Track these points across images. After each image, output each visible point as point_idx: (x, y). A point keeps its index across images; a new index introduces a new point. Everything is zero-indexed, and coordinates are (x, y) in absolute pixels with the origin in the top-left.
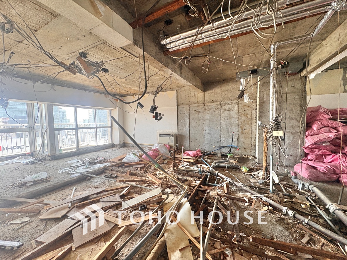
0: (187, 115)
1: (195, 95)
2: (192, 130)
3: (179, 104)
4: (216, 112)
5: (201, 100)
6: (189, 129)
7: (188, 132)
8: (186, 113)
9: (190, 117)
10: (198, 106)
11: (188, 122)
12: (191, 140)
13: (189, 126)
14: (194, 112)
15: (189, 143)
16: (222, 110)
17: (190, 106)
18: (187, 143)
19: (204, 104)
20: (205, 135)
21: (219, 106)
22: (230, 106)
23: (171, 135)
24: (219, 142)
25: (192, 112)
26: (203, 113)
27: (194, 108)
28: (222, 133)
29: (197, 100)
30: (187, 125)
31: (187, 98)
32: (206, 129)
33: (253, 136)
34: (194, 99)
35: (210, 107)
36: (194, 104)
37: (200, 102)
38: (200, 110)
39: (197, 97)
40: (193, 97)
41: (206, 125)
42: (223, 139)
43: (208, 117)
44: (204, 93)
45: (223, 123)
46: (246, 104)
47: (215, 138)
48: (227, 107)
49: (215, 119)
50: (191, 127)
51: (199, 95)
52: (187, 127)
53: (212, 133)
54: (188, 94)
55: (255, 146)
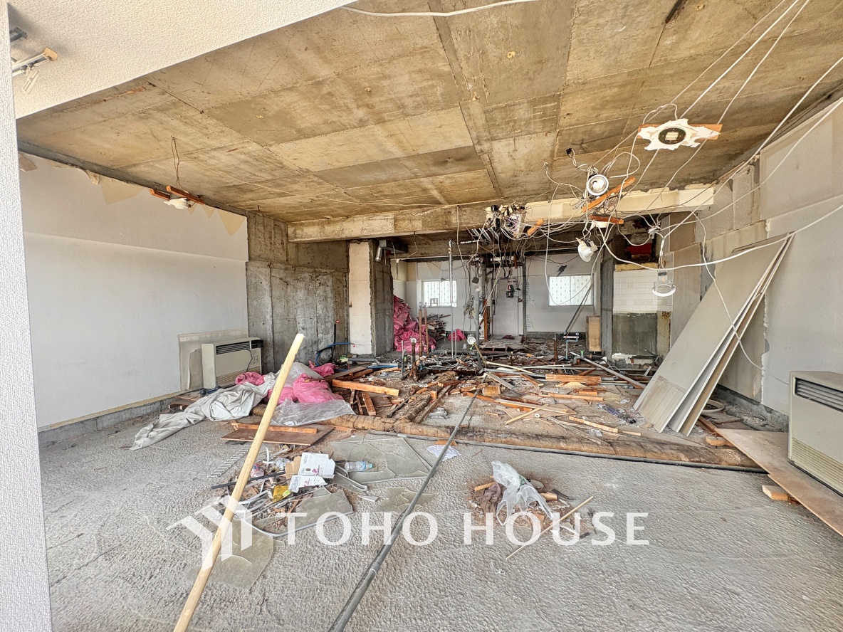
0: (267, 288)
1: (282, 243)
2: (278, 326)
3: (252, 256)
4: (311, 287)
5: (293, 257)
6: (271, 322)
7: (271, 330)
8: (264, 283)
9: (274, 293)
10: (286, 269)
11: (270, 306)
12: (276, 349)
13: (272, 316)
14: (278, 280)
15: (274, 358)
16: (318, 284)
17: (272, 266)
18: (269, 359)
19: (294, 267)
21: (314, 276)
22: (325, 277)
23: (253, 342)
24: (317, 343)
25: (276, 281)
26: (294, 286)
27: (279, 273)
28: (319, 324)
29: (287, 255)
30: (267, 313)
31: (269, 245)
32: (300, 319)
33: (346, 326)
34: (281, 251)
35: (303, 276)
36: (282, 262)
37: (292, 263)
38: (288, 279)
39: (287, 248)
40: (280, 246)
41: (299, 311)
42: (320, 335)
43: (301, 294)
44: (298, 245)
45: (319, 307)
46: (339, 277)
47: (312, 335)
48: (322, 279)
49: (310, 299)
50: (275, 318)
51: (290, 246)
52: (268, 317)
53: (308, 326)
54: (270, 238)
55: (347, 339)
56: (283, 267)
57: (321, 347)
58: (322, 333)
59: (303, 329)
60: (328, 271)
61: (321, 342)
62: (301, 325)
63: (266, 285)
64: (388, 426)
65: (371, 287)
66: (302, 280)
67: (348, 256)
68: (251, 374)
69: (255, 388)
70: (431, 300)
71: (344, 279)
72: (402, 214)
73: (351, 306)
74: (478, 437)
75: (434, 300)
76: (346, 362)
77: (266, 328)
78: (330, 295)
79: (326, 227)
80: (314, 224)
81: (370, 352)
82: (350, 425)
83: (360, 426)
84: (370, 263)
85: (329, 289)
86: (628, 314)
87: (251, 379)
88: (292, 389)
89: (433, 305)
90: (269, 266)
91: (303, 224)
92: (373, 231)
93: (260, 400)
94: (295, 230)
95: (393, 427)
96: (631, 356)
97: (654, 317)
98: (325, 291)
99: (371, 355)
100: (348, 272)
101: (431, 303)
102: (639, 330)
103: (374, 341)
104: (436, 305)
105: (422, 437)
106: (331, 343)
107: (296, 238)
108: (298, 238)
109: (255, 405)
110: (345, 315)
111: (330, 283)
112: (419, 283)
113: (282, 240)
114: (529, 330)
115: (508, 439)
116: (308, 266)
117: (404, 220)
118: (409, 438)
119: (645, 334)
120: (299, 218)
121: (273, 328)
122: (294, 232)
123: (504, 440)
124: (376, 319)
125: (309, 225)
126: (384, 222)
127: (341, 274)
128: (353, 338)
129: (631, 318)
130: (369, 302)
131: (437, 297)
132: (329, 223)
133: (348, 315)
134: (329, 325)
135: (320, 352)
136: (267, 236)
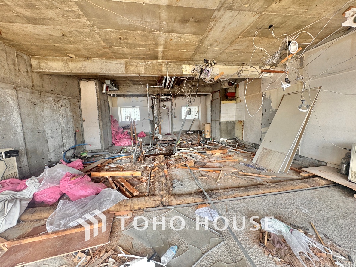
0: (15, 107)
2: (29, 137)
4: (55, 108)
5: (38, 84)
6: (22, 134)
7: (22, 140)
8: (11, 102)
9: (22, 111)
10: (32, 93)
11: (19, 121)
12: (29, 155)
13: (23, 129)
14: (26, 101)
15: (28, 162)
16: (60, 106)
17: (18, 89)
18: (23, 164)
19: (39, 92)
20: (48, 140)
21: (56, 100)
22: (65, 101)
23: (6, 153)
24: (63, 146)
25: (24, 102)
26: (40, 106)
27: (25, 95)
28: (64, 133)
29: (33, 81)
30: (17, 127)
31: (13, 71)
32: (48, 131)
33: (81, 133)
34: (26, 77)
35: (47, 99)
36: (28, 87)
37: (38, 88)
38: (35, 101)
39: (32, 76)
40: (25, 74)
41: (47, 125)
42: (65, 141)
43: (47, 112)
44: (41, 75)
45: (62, 121)
46: (74, 102)
47: (58, 141)
48: (63, 102)
49: (55, 117)
50: (25, 131)
51: (34, 75)
52: (19, 130)
53: (55, 135)
54: (14, 65)
55: (83, 141)
56: (29, 90)
57: (66, 148)
58: (66, 139)
59: (51, 137)
60: (67, 97)
61: (66, 145)
62: (49, 135)
63: (13, 103)
64: (158, 203)
65: (98, 109)
66: (48, 102)
67: (80, 89)
68: (8, 181)
69: (18, 195)
70: (126, 117)
71: (78, 104)
72: (130, 62)
73: (84, 121)
74: (219, 196)
75: (128, 117)
76: (86, 156)
77: (17, 139)
78: (69, 114)
79: (69, 63)
80: (58, 60)
81: (100, 148)
82: (128, 208)
83: (136, 208)
84: (97, 94)
85: (68, 110)
86: (226, 122)
87: (10, 186)
88: (59, 187)
89: (127, 120)
90: (15, 88)
91: (47, 59)
92: (110, 70)
93: (27, 206)
94: (39, 63)
95: (162, 202)
96: (227, 139)
97: (234, 123)
98: (66, 111)
99: (100, 150)
100: (81, 99)
101: (126, 119)
102: (229, 128)
103: (103, 141)
104: (128, 120)
105: (185, 205)
106: (73, 145)
107: (40, 69)
108: (42, 69)
109: (23, 212)
110: (81, 126)
111: (68, 106)
112: (119, 108)
113: (27, 69)
114: (174, 130)
115: (235, 194)
116: (52, 92)
117: (132, 65)
118: (176, 208)
119: (231, 130)
120: (44, 53)
121: (24, 138)
122: (38, 64)
123: (233, 195)
124: (103, 128)
125: (53, 60)
126: (118, 66)
127: (76, 100)
128: (87, 140)
129: (227, 123)
130: (98, 118)
131: (129, 116)
132: (72, 61)
133: (82, 127)
134: (70, 133)
135: (65, 152)
136: (10, 62)
